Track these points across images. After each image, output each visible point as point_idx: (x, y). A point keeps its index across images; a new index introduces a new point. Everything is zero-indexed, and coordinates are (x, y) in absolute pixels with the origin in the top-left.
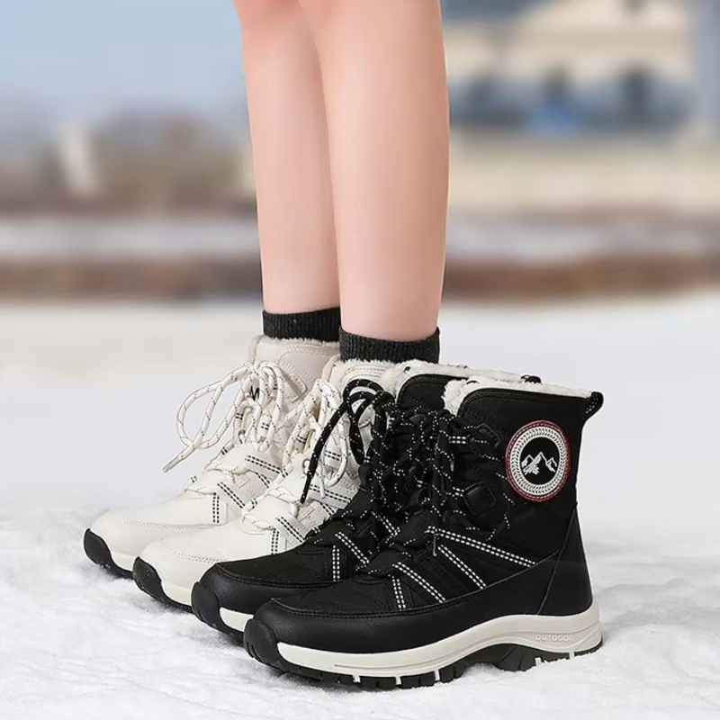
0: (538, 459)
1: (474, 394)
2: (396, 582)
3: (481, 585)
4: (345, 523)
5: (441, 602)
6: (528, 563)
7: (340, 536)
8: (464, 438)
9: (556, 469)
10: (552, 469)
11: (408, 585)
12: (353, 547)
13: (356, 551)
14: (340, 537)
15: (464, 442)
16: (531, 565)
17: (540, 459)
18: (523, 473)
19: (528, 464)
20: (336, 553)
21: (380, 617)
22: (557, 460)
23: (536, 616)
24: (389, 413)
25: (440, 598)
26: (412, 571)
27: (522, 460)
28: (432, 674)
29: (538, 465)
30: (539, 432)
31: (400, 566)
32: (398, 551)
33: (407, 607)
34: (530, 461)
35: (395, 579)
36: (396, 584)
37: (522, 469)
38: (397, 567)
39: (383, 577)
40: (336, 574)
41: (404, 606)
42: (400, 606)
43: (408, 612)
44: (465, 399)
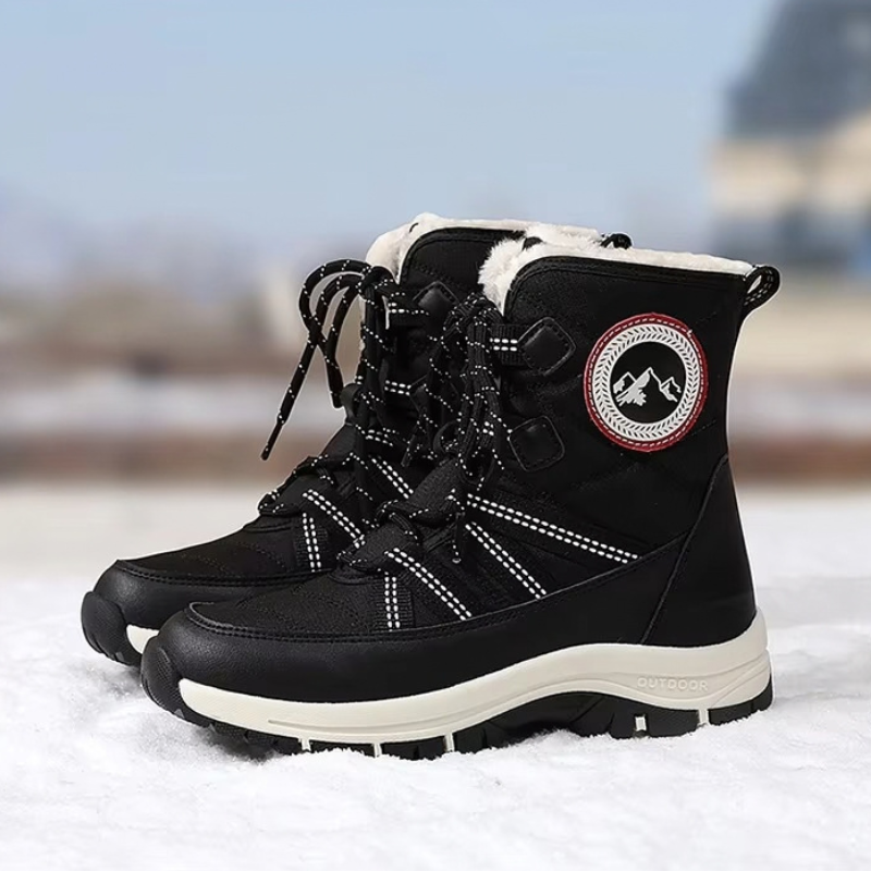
0: (644, 379)
1: (533, 267)
2: (391, 582)
3: (538, 591)
4: (318, 476)
5: (463, 618)
6: (623, 557)
7: (312, 495)
8: (514, 342)
9: (679, 396)
10: (671, 397)
11: (410, 587)
12: (334, 513)
13: (341, 519)
14: (311, 498)
15: (514, 349)
16: (630, 559)
17: (648, 380)
18: (617, 404)
19: (624, 388)
20: (308, 524)
21: (353, 641)
22: (681, 380)
23: (639, 646)
24: (388, 297)
25: (463, 613)
26: (418, 565)
27: (614, 380)
28: (441, 739)
29: (644, 390)
30: (647, 333)
31: (398, 555)
32: (400, 527)
33: (401, 627)
34: (628, 383)
35: (390, 576)
36: (391, 584)
37: (614, 396)
38: (391, 555)
39: (371, 572)
40: (315, 561)
41: (398, 624)
42: (390, 624)
43: (403, 634)
44: (519, 274)
